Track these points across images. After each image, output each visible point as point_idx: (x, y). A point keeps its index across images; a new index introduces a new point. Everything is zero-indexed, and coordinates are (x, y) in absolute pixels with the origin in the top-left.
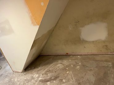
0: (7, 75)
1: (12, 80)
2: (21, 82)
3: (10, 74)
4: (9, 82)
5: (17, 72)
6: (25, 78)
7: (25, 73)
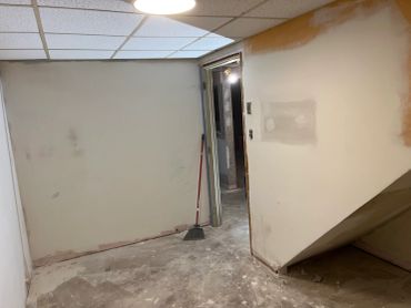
0: (232, 251)
1: (244, 277)
2: (269, 300)
3: (241, 254)
4: (234, 278)
5: (264, 263)
6: (285, 298)
7: (286, 279)
